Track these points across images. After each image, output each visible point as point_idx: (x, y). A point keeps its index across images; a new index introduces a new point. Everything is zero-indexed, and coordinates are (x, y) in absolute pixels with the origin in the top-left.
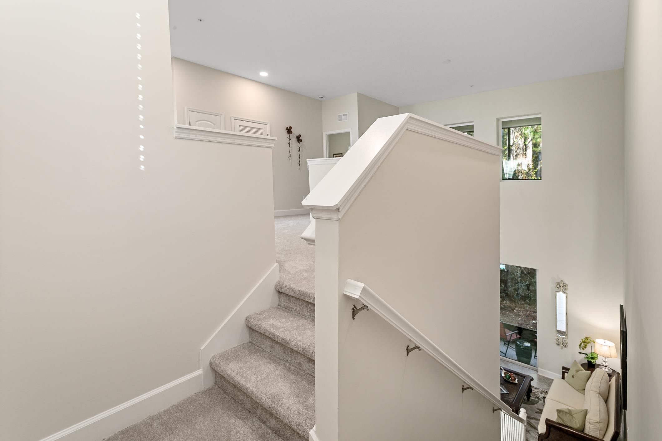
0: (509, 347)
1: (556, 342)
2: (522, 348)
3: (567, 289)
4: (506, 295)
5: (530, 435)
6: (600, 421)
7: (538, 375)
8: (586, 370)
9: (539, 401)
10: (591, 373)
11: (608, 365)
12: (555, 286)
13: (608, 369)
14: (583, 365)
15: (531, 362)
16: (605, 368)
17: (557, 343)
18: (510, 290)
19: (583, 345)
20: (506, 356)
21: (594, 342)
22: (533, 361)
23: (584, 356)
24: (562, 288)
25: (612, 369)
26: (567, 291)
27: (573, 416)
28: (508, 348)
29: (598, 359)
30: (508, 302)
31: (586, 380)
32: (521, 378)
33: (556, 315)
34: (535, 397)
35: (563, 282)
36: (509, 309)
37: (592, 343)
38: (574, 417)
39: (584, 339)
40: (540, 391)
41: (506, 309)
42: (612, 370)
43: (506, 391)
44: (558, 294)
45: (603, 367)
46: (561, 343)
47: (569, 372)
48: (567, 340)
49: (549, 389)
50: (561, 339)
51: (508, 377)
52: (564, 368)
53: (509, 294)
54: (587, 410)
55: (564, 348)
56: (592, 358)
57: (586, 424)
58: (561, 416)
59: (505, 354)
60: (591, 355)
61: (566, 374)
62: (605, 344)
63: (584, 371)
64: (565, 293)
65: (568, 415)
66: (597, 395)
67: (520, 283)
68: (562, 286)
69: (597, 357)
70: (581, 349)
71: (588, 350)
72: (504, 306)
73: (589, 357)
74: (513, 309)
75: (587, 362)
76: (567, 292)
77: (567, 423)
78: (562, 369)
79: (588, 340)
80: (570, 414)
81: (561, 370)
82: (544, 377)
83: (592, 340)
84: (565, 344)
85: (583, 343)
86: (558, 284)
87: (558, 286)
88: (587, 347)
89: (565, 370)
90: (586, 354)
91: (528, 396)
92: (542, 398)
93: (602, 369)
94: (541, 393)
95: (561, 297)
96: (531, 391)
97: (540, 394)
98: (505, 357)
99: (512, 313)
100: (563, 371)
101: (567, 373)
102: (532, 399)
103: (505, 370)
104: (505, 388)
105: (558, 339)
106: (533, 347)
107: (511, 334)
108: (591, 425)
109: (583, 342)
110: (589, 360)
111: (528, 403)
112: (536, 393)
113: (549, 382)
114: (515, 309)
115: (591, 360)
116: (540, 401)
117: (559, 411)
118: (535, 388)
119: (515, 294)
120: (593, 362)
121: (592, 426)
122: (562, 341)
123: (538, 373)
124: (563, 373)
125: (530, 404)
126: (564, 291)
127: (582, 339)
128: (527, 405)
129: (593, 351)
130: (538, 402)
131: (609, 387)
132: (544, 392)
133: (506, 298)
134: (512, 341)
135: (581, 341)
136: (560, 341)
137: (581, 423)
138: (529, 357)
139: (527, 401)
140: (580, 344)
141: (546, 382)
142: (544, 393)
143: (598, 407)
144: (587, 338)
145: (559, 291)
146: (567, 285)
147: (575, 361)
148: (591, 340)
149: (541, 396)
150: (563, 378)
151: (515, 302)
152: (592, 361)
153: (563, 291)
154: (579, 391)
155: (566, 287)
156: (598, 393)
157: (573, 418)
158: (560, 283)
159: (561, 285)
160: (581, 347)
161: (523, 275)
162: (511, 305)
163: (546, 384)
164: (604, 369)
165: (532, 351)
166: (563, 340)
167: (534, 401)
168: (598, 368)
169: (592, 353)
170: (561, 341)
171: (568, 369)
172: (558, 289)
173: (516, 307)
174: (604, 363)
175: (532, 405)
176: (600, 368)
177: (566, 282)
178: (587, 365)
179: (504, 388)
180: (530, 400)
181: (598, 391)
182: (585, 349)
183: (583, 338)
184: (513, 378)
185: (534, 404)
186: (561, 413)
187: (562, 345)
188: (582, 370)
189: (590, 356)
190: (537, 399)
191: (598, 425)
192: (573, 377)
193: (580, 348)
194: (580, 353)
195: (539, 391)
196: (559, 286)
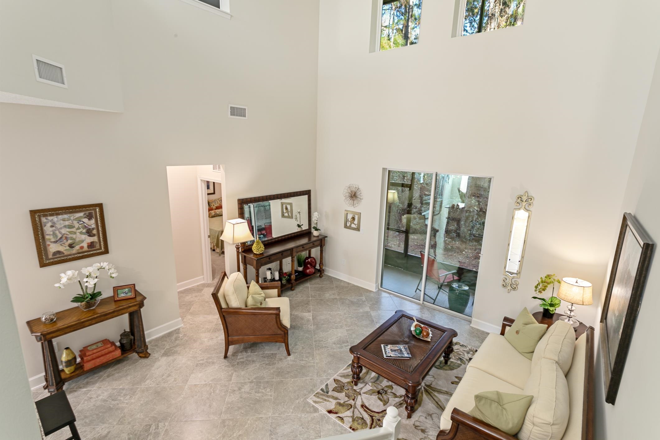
0: (441, 290)
1: (501, 282)
2: (457, 293)
3: (532, 204)
4: (456, 236)
5: (431, 422)
6: (555, 422)
7: (471, 327)
8: (539, 323)
9: (461, 365)
10: (548, 328)
11: (575, 315)
12: (515, 200)
13: (572, 321)
14: (535, 315)
15: (465, 311)
16: (569, 320)
17: (503, 285)
18: (462, 229)
19: (541, 285)
20: (435, 303)
21: (559, 282)
22: (467, 310)
23: (540, 302)
24: (524, 204)
25: (579, 321)
26: (531, 208)
27: (505, 406)
28: (440, 292)
29: (560, 307)
30: (457, 243)
31: (537, 338)
32: (439, 332)
33: (509, 245)
34: (458, 359)
35: (528, 194)
36: (457, 251)
37: (556, 283)
38: (505, 409)
39: (544, 278)
40: (467, 349)
41: (454, 251)
42: (578, 323)
43: (408, 353)
44: (517, 212)
45: (566, 319)
46: (510, 285)
47: (513, 325)
48: (518, 281)
49: (479, 347)
50: (510, 279)
51: (418, 332)
52: (506, 319)
53: (461, 235)
54: (532, 397)
55: (512, 292)
56: (552, 305)
57: (525, 423)
58: (480, 408)
59: (435, 300)
60: (550, 301)
61: (508, 328)
62: (576, 284)
63: (537, 324)
64: (527, 210)
65: (494, 405)
66: (555, 366)
67: (476, 221)
68: (524, 201)
69: (559, 304)
70: (538, 291)
71: (547, 295)
72: (452, 247)
73: (547, 304)
74: (461, 251)
75: (542, 310)
76: (531, 210)
77: (489, 420)
78: (503, 321)
79: (550, 279)
80: (499, 403)
81: (501, 322)
82: (478, 330)
83: (556, 279)
84: (515, 286)
85: (541, 284)
86: (520, 197)
87: (519, 201)
88: (547, 288)
89: (508, 321)
90: (543, 300)
91: (447, 358)
92: (467, 360)
93: (564, 320)
94: (468, 353)
95: (521, 216)
96: (452, 351)
97: (466, 354)
98: (433, 304)
99: (460, 255)
100: (503, 323)
101: (510, 326)
102: (452, 362)
103: (418, 321)
104: (408, 349)
105: (505, 280)
106: (470, 290)
107: (446, 275)
108: (535, 427)
109: (542, 282)
110: (547, 308)
111: (445, 367)
112: (460, 353)
113: (482, 336)
114: (464, 251)
115: (549, 308)
116: (463, 365)
117: (478, 398)
118: (461, 346)
119: (468, 234)
120: (552, 311)
121: (536, 430)
122: (512, 282)
123: (471, 325)
124: (504, 326)
125: (446, 370)
126: (527, 207)
127: (541, 278)
128: (442, 371)
129: (555, 295)
130: (459, 367)
131: (575, 350)
132: (472, 351)
133: (457, 239)
134: (446, 284)
135: (540, 280)
136: (508, 281)
137: (516, 421)
138: (465, 303)
139: (444, 364)
140: (538, 285)
141: (479, 337)
142: (471, 353)
143: (554, 391)
144: (549, 276)
145: (519, 209)
146: (533, 198)
147: (525, 309)
148: (554, 280)
149: (467, 356)
150: (503, 333)
151: (466, 243)
152: (551, 309)
153: (525, 208)
154: (522, 353)
155: (531, 202)
156: (556, 362)
157: (502, 410)
158: (522, 196)
159: (524, 198)
160: (537, 289)
161: (481, 213)
162: (461, 246)
163: (478, 339)
164: (566, 321)
165: (469, 296)
166: (513, 280)
167: (454, 364)
168: (558, 319)
169: (553, 298)
170: (510, 281)
171: (512, 321)
172: (518, 205)
173: (466, 248)
174: (569, 312)
175: (450, 371)
176: (561, 320)
177: (532, 193)
178: (542, 315)
179: (406, 349)
180: (449, 363)
181: (556, 359)
182: (543, 292)
183: (543, 276)
184: (425, 334)
185: (453, 370)
186: (483, 402)
187: (509, 288)
188: (533, 323)
189: (549, 303)
190: (459, 362)
191: (549, 429)
192: (517, 332)
193: (536, 291)
194: (535, 298)
195: (465, 350)
196: (521, 200)
